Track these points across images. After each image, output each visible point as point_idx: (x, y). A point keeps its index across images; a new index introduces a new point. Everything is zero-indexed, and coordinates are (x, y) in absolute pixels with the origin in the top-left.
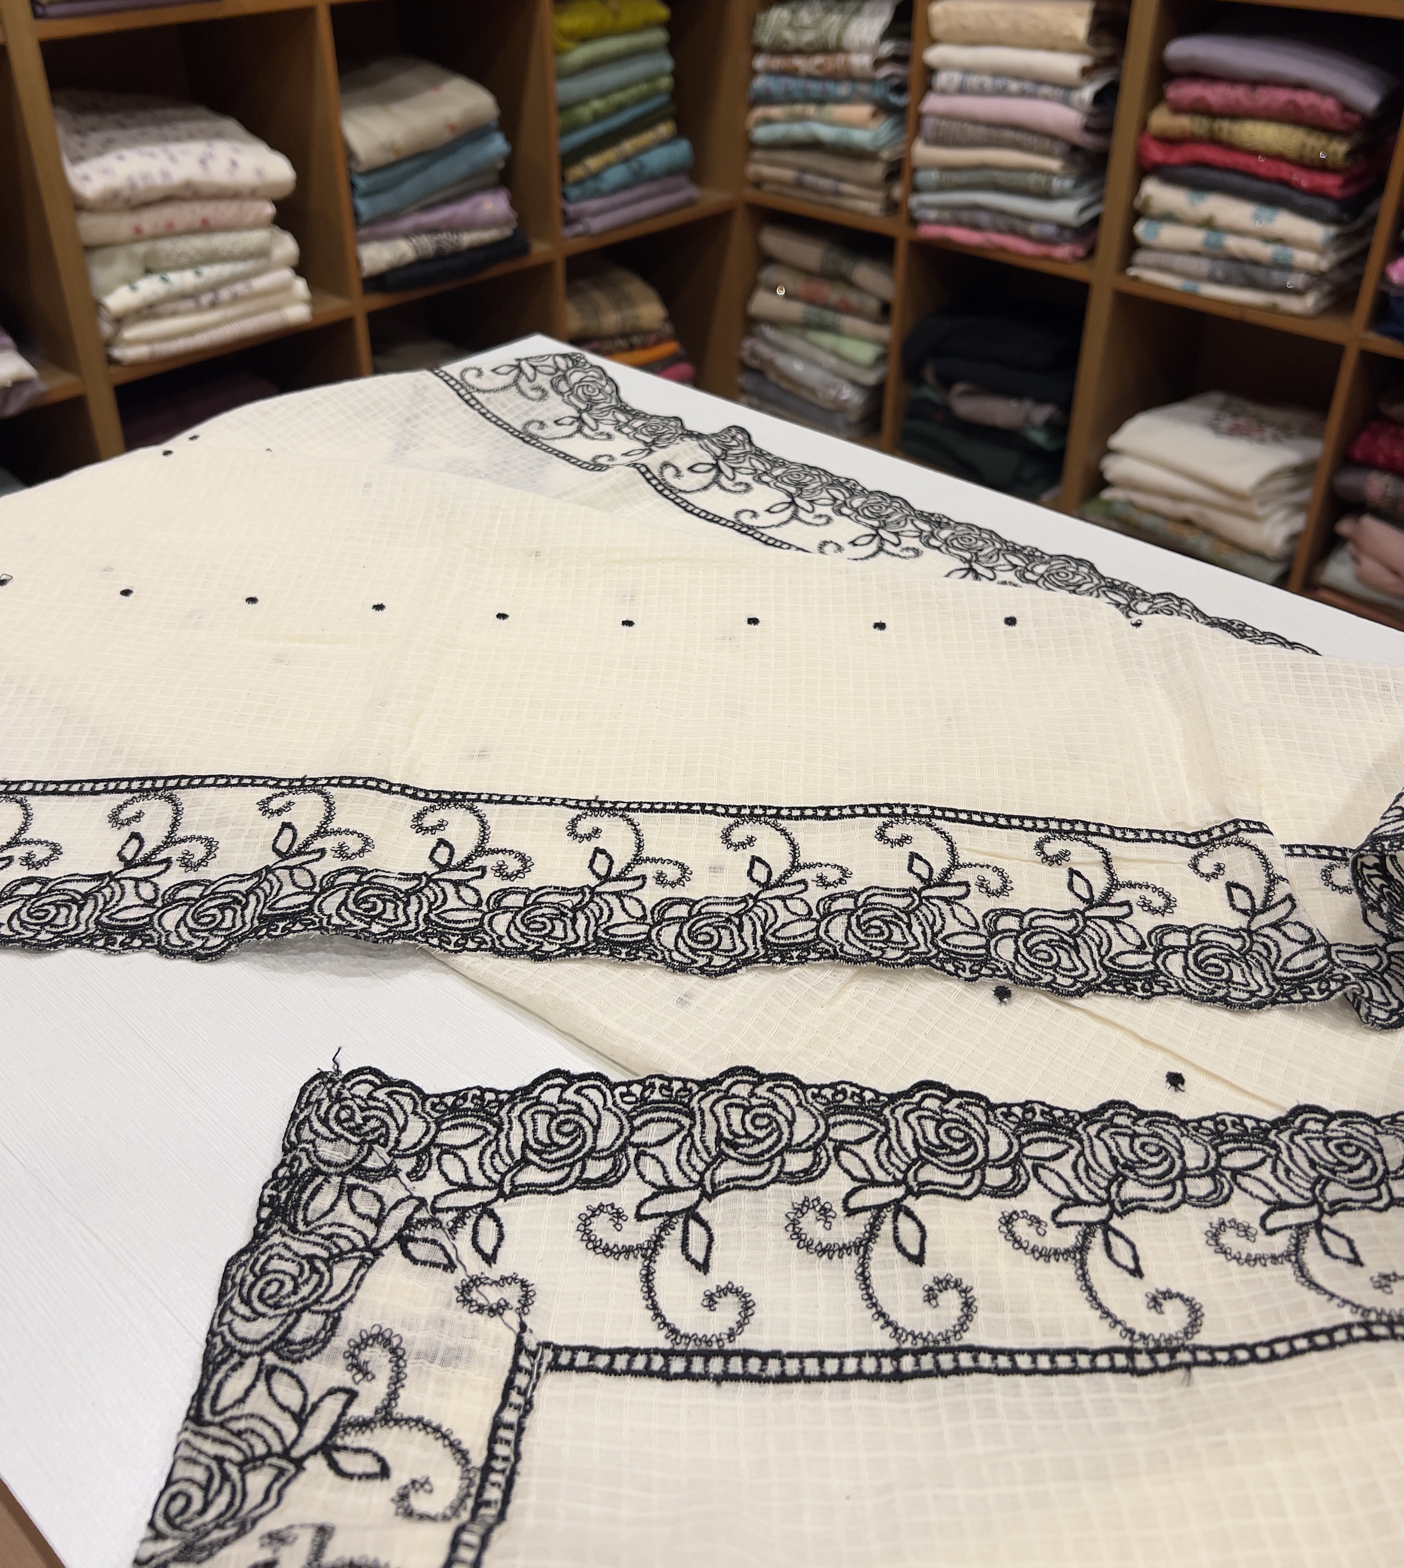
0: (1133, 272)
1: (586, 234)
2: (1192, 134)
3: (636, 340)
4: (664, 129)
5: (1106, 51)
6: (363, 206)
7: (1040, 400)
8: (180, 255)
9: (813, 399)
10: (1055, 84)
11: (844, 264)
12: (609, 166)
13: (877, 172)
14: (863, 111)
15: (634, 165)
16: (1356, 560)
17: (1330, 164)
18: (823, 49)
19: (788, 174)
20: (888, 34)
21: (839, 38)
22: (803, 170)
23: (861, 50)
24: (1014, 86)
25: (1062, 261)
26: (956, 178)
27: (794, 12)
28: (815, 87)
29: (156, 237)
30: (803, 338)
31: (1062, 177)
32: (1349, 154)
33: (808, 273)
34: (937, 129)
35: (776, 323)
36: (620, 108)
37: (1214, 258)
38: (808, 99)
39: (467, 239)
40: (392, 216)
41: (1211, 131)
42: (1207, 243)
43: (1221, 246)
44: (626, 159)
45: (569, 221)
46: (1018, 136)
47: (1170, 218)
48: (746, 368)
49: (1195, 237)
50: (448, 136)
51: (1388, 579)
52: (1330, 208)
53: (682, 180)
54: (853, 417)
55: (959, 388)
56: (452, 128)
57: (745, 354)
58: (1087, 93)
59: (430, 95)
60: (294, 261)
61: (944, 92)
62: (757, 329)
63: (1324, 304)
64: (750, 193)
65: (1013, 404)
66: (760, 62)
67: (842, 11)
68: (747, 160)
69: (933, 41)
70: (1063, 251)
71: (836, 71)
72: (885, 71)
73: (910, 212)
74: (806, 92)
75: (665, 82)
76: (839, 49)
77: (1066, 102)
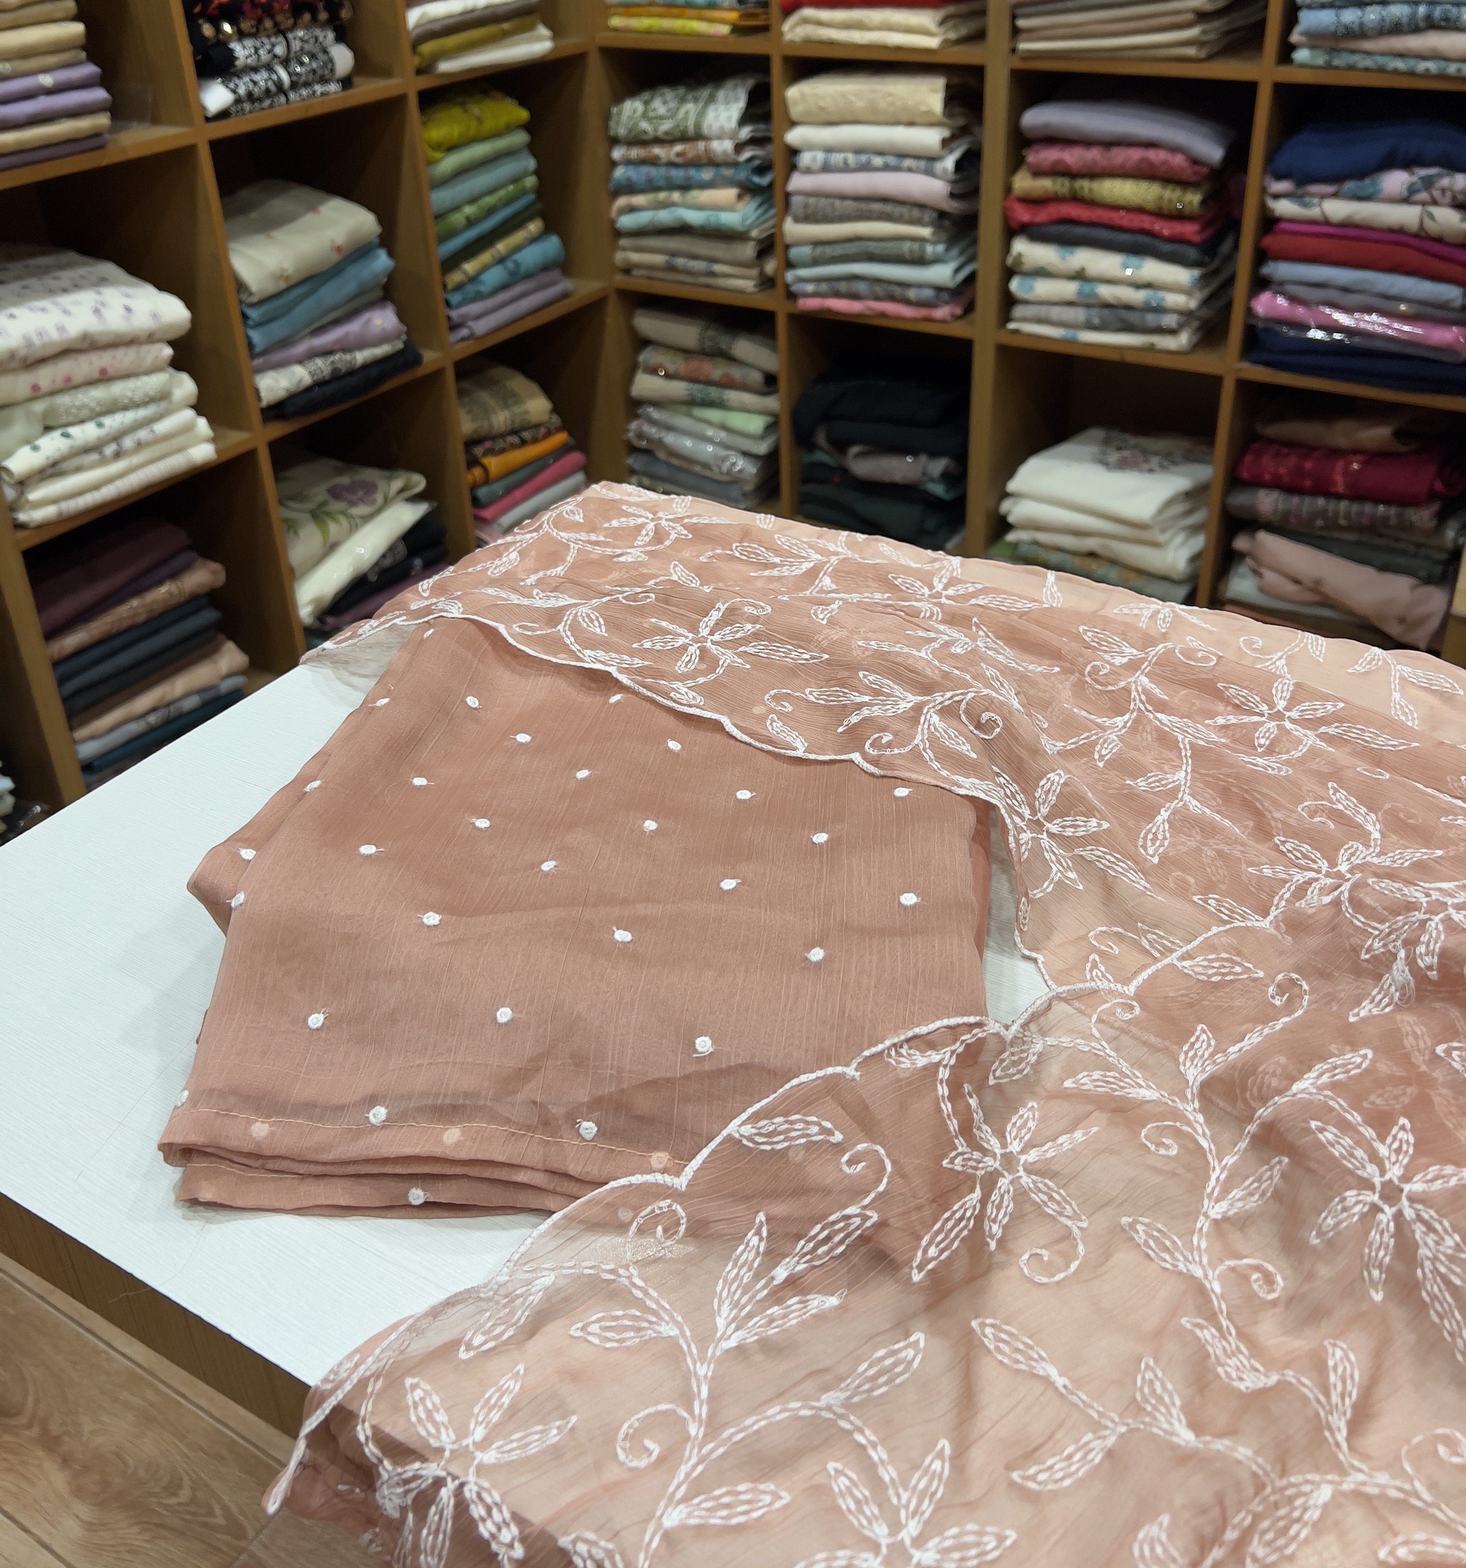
0: (1012, 326)
1: (472, 336)
2: (1056, 193)
3: (526, 435)
4: (534, 227)
5: (961, 122)
6: (256, 336)
7: (934, 454)
8: (79, 408)
9: (708, 473)
10: (917, 157)
11: (723, 341)
12: (485, 268)
13: (748, 251)
14: (729, 194)
15: (510, 264)
16: (1256, 573)
17: (1187, 211)
18: (684, 138)
19: (658, 259)
20: (744, 120)
21: (698, 125)
22: (673, 254)
23: (720, 137)
24: (878, 161)
25: (943, 321)
26: (829, 251)
27: (646, 103)
28: (677, 174)
29: (53, 393)
30: (690, 415)
31: (935, 243)
32: (1203, 202)
33: (686, 352)
34: (806, 206)
35: (657, 404)
36: (491, 211)
37: (1088, 306)
38: (671, 186)
39: (361, 357)
40: (285, 343)
41: (1072, 190)
42: (1080, 293)
43: (1095, 295)
44: (501, 260)
45: (454, 327)
46: (888, 208)
47: (1042, 273)
48: (633, 449)
49: (1069, 289)
50: (335, 258)
51: (1290, 588)
52: (1192, 253)
53: (556, 274)
54: (749, 488)
55: (854, 450)
56: (339, 249)
57: (631, 435)
58: (949, 163)
59: (309, 218)
60: (193, 400)
61: (808, 171)
62: (640, 411)
63: (1195, 339)
64: (620, 280)
65: (909, 459)
66: (617, 153)
67: (696, 100)
68: (615, 247)
69: (793, 124)
70: (942, 312)
71: (699, 157)
72: (746, 155)
73: (787, 286)
74: (668, 179)
75: (531, 181)
76: (699, 136)
77: (930, 173)
